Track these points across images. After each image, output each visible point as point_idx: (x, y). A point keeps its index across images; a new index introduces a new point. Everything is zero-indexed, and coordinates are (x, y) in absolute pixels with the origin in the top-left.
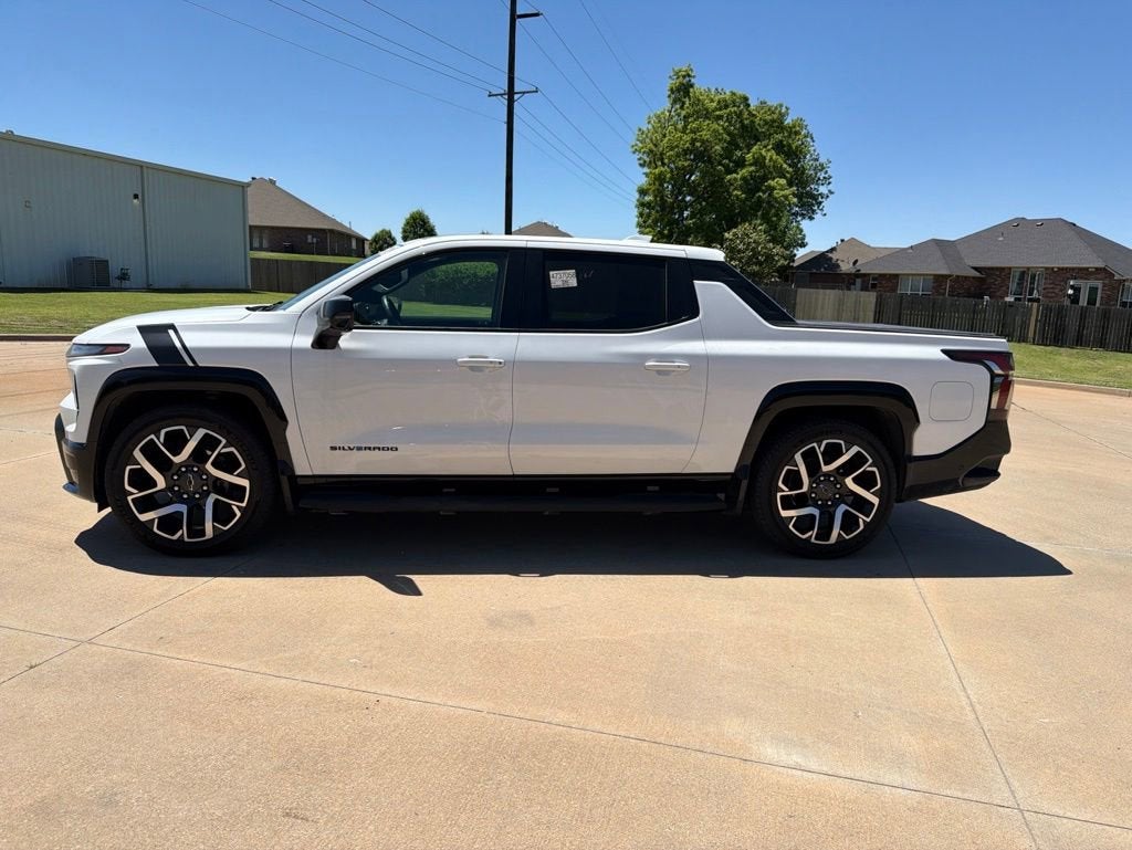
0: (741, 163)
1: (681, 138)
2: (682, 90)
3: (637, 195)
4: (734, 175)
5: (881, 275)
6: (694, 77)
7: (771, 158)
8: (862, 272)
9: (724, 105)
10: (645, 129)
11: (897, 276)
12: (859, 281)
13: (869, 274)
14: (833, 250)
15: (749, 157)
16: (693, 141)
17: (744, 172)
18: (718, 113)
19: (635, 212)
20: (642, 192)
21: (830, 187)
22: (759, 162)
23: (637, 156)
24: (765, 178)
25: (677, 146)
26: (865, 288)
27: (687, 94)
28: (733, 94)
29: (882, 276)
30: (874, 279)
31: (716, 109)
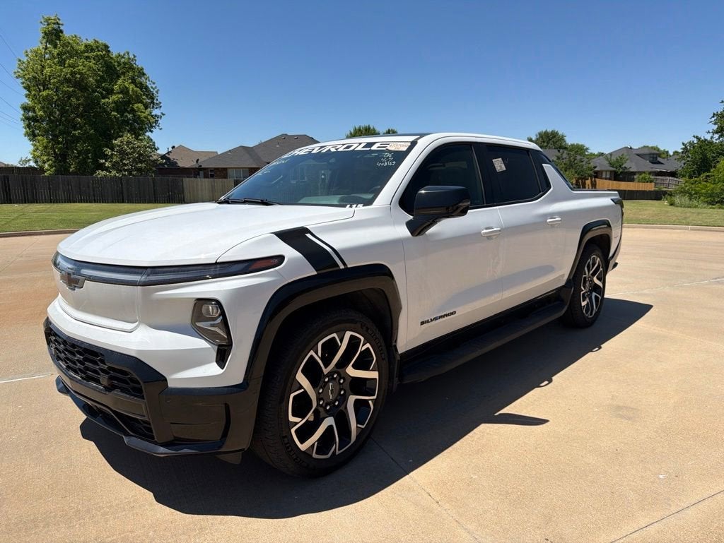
0: (110, 92)
1: (61, 70)
2: (53, 35)
3: (22, 112)
4: (107, 100)
5: (215, 169)
6: (62, 25)
7: (133, 90)
8: (203, 167)
9: (89, 48)
10: (25, 60)
11: (225, 169)
12: (201, 173)
13: (208, 168)
14: (168, 153)
15: (116, 87)
16: (73, 74)
17: (114, 97)
18: (86, 54)
19: (22, 124)
20: (25, 108)
21: (162, 110)
22: (124, 91)
23: (20, 80)
24: (129, 103)
25: (59, 76)
26: (206, 177)
27: (58, 38)
28: (96, 42)
29: (217, 169)
30: (211, 171)
31: (84, 52)
